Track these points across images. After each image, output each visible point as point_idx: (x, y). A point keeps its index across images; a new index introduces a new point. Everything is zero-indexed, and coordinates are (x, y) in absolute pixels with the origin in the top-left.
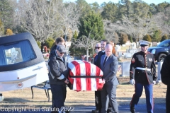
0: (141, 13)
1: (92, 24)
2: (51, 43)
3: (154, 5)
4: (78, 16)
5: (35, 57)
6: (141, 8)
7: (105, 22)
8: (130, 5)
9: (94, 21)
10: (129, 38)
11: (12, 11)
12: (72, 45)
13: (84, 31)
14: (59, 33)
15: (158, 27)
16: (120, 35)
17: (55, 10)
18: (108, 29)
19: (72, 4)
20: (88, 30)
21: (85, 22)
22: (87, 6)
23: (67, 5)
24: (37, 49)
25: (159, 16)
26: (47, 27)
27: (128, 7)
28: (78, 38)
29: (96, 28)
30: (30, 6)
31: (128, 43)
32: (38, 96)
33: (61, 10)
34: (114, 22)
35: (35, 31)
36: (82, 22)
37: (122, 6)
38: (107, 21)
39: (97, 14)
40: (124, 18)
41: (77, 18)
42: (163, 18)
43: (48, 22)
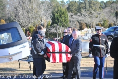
0: (94, 8)
1: (61, 16)
2: (32, 29)
3: (103, 2)
4: (51, 10)
5: (21, 39)
6: (94, 5)
7: (70, 14)
8: (87, 3)
9: (62, 14)
10: (86, 26)
11: (5, 7)
12: (47, 31)
13: (55, 21)
14: (38, 22)
15: (106, 18)
16: (80, 23)
17: (35, 6)
18: (72, 19)
19: (46, 2)
20: (58, 20)
21: (56, 14)
22: (57, 3)
23: (43, 3)
24: (22, 34)
25: (107, 10)
26: (29, 18)
27: (85, 4)
28: (51, 25)
29: (63, 18)
30: (17, 4)
31: (86, 29)
32: (24, 66)
33: (39, 6)
34: (76, 14)
35: (21, 21)
36: (54, 15)
37: (81, 3)
38: (71, 14)
39: (64, 9)
40: (83, 12)
41: (50, 12)
42: (110, 11)
43: (30, 15)
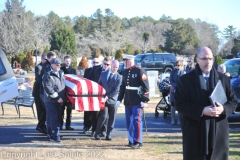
0: (113, 28)
1: (64, 38)
2: (22, 58)
4: (50, 30)
5: (5, 72)
6: (113, 22)
7: (78, 35)
8: (102, 19)
9: (66, 35)
10: (102, 53)
13: (55, 45)
14: (31, 47)
15: (131, 41)
16: (92, 49)
17: (26, 24)
18: (81, 43)
19: (43, 17)
20: (60, 44)
21: (57, 36)
22: (59, 20)
23: (38, 19)
24: (7, 64)
25: (132, 30)
26: (17, 41)
27: (100, 21)
29: (68, 42)
32: (9, 112)
33: (32, 23)
34: (86, 36)
35: (6, 46)
36: (54, 36)
37: (95, 20)
38: (79, 35)
39: (69, 28)
40: (97, 32)
41: (49, 32)
42: (136, 33)
43: (19, 37)
